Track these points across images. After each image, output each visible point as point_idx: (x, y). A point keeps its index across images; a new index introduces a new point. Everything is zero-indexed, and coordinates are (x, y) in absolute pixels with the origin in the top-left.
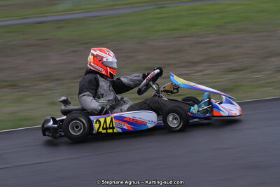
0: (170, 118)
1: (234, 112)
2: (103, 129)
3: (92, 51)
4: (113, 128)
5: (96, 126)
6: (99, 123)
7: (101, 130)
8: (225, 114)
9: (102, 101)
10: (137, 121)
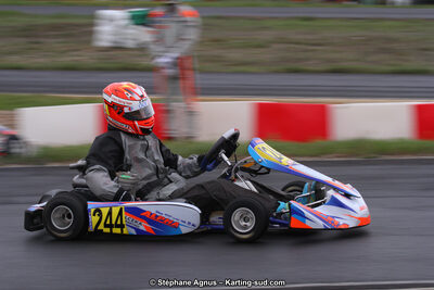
2: (106, 226)
3: (105, 96)
4: (122, 226)
5: (94, 219)
9: (125, 176)
10: (163, 219)
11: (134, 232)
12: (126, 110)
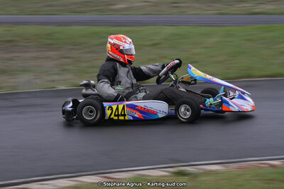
0: (182, 109)
1: (245, 108)
2: (115, 115)
3: (109, 40)
4: (124, 115)
5: (108, 112)
6: (111, 109)
7: (112, 116)
8: (236, 109)
9: (118, 88)
10: (148, 110)
11: (131, 118)
12: (121, 48)
